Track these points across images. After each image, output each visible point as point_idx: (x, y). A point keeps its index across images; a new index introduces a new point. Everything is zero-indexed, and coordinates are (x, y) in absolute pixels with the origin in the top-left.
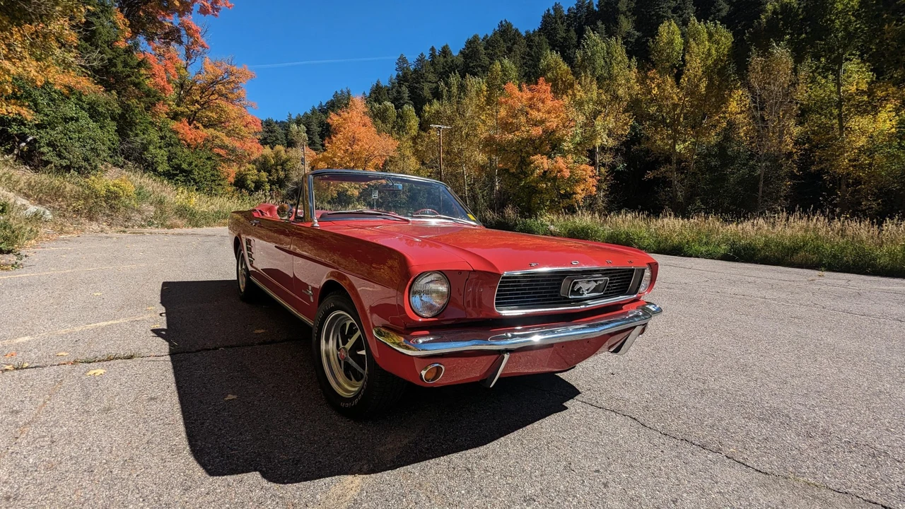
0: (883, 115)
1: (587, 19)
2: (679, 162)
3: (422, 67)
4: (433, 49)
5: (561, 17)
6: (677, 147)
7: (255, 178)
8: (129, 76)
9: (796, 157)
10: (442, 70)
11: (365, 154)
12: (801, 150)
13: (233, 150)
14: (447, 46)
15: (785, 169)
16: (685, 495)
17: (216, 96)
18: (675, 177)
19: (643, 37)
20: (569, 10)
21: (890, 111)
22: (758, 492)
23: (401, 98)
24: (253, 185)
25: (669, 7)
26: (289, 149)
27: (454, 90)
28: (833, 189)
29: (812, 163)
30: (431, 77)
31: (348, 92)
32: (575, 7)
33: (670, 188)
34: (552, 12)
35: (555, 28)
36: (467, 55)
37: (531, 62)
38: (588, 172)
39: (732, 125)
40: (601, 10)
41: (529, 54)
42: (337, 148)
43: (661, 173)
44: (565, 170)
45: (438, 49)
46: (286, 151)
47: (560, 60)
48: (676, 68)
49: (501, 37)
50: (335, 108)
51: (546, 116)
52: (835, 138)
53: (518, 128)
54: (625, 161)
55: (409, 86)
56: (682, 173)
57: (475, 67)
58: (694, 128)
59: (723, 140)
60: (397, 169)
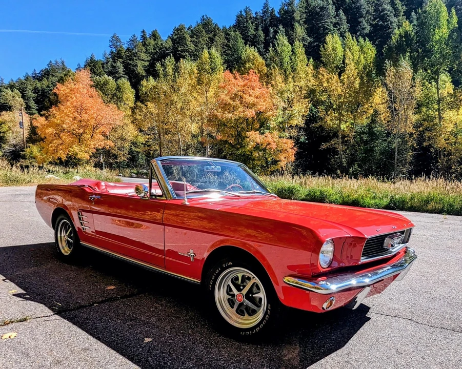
1: (271, 22)
2: (343, 137)
3: (135, 47)
4: (143, 32)
5: (251, 18)
6: (342, 126)
9: (415, 136)
10: (153, 51)
11: (92, 122)
12: (418, 131)
14: (156, 30)
15: (410, 144)
18: (340, 148)
19: (314, 42)
20: (256, 13)
23: (117, 72)
25: (331, 22)
27: (170, 70)
28: (436, 158)
29: (424, 140)
30: (143, 56)
31: (63, 63)
32: (261, 12)
33: (338, 155)
34: (243, 13)
35: (247, 27)
36: (175, 40)
37: (229, 51)
38: (289, 144)
39: (376, 112)
40: (282, 17)
41: (227, 45)
42: (63, 115)
43: (332, 145)
44: (272, 143)
47: (257, 54)
48: (340, 69)
49: (203, 28)
50: (51, 77)
51: (256, 100)
52: (436, 124)
53: (235, 109)
54: (305, 135)
55: (123, 62)
56: (345, 145)
57: (182, 51)
58: (351, 112)
59: (371, 123)
60: (116, 135)
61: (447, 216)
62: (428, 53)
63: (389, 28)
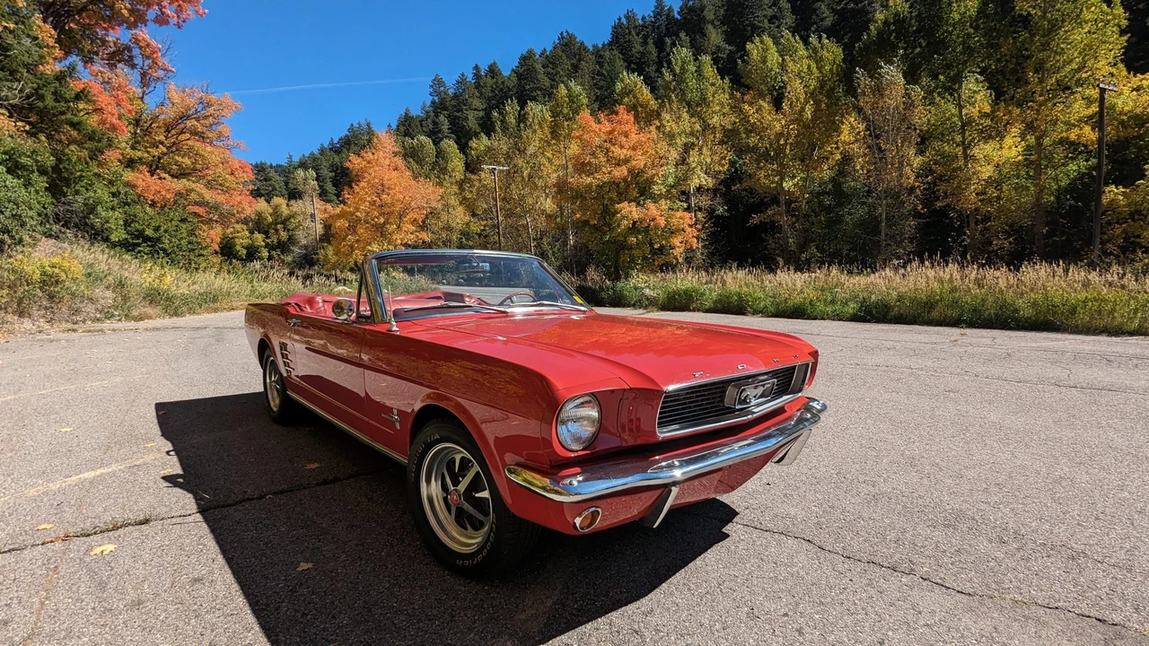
0: (1008, 141)
1: (667, 29)
2: (789, 202)
3: (464, 90)
4: (476, 68)
5: (635, 27)
6: (784, 185)
7: (246, 242)
8: (63, 113)
9: (918, 192)
10: (490, 95)
11: (398, 207)
12: (924, 184)
13: (216, 207)
14: (495, 63)
15: (908, 207)
16: (890, 633)
17: (188, 135)
18: (785, 220)
20: (643, 18)
21: (1015, 137)
22: (967, 620)
23: (440, 131)
24: (245, 252)
25: (765, 16)
26: (293, 202)
27: (512, 120)
28: (961, 227)
29: (937, 199)
30: (477, 103)
31: (368, 125)
32: (652, 14)
33: (780, 233)
34: (624, 21)
35: (629, 41)
36: (522, 74)
37: (603, 83)
38: (685, 220)
39: (846, 158)
40: (684, 18)
41: (599, 74)
42: (360, 199)
43: (769, 216)
44: (658, 218)
45: (484, 68)
46: (288, 205)
47: (641, 83)
48: (777, 91)
49: (563, 51)
50: (352, 146)
51: (630, 153)
52: (959, 168)
53: (597, 169)
54: (726, 204)
55: (449, 116)
56: (793, 216)
57: (532, 90)
58: (802, 161)
59: (837, 175)
60: (440, 224)
61: (968, 331)
62: (938, 46)
63: (867, 13)
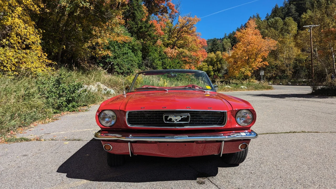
7: (206, 69)
8: (147, 32)
13: (191, 57)
17: (184, 33)
26: (223, 52)
46: (221, 54)
